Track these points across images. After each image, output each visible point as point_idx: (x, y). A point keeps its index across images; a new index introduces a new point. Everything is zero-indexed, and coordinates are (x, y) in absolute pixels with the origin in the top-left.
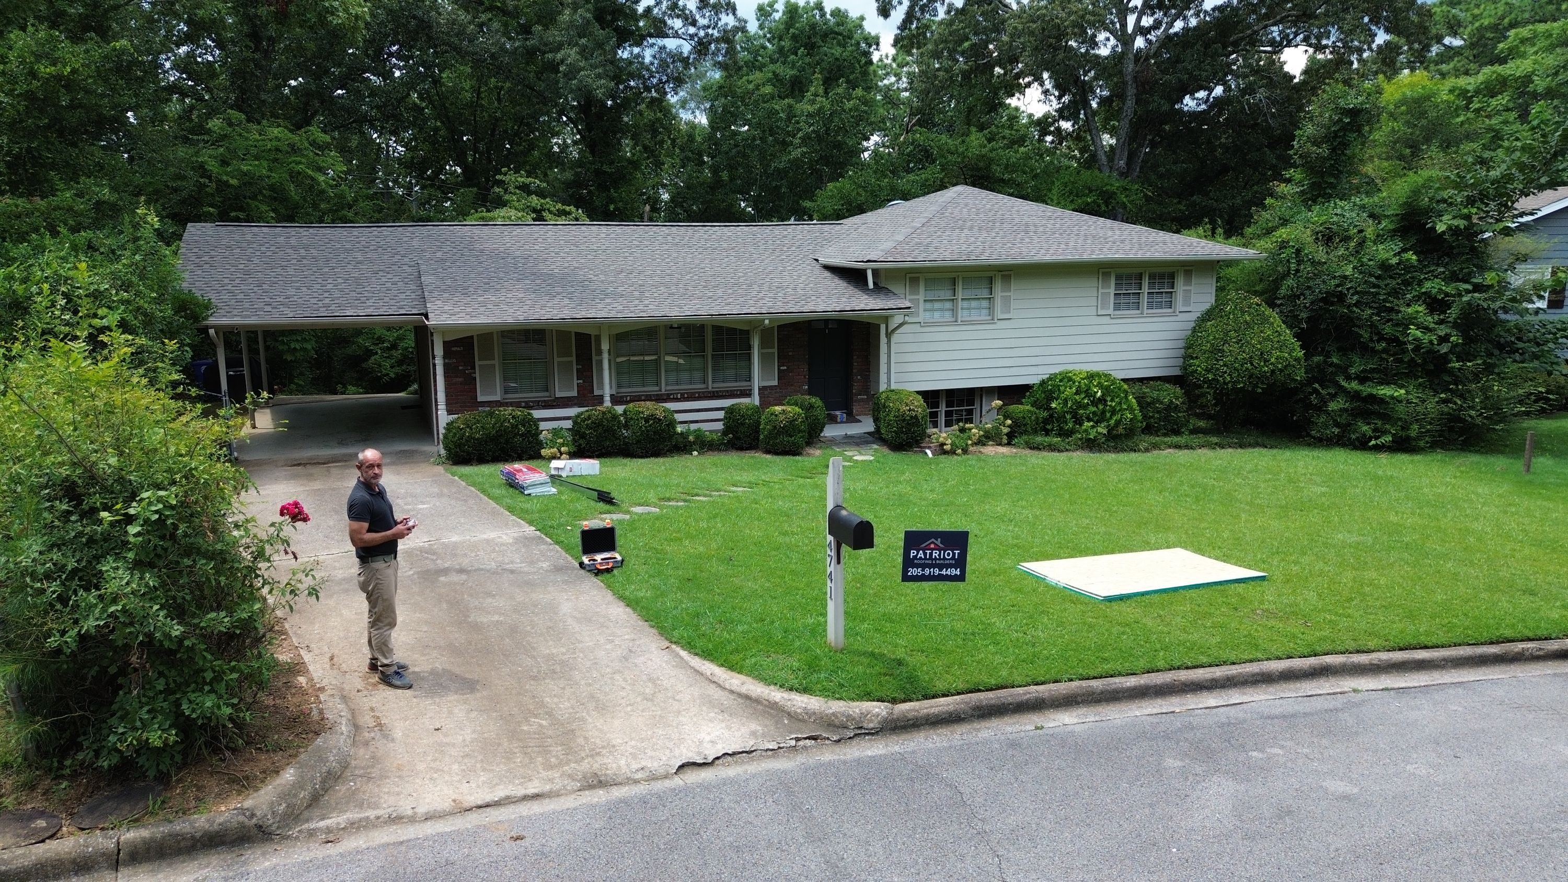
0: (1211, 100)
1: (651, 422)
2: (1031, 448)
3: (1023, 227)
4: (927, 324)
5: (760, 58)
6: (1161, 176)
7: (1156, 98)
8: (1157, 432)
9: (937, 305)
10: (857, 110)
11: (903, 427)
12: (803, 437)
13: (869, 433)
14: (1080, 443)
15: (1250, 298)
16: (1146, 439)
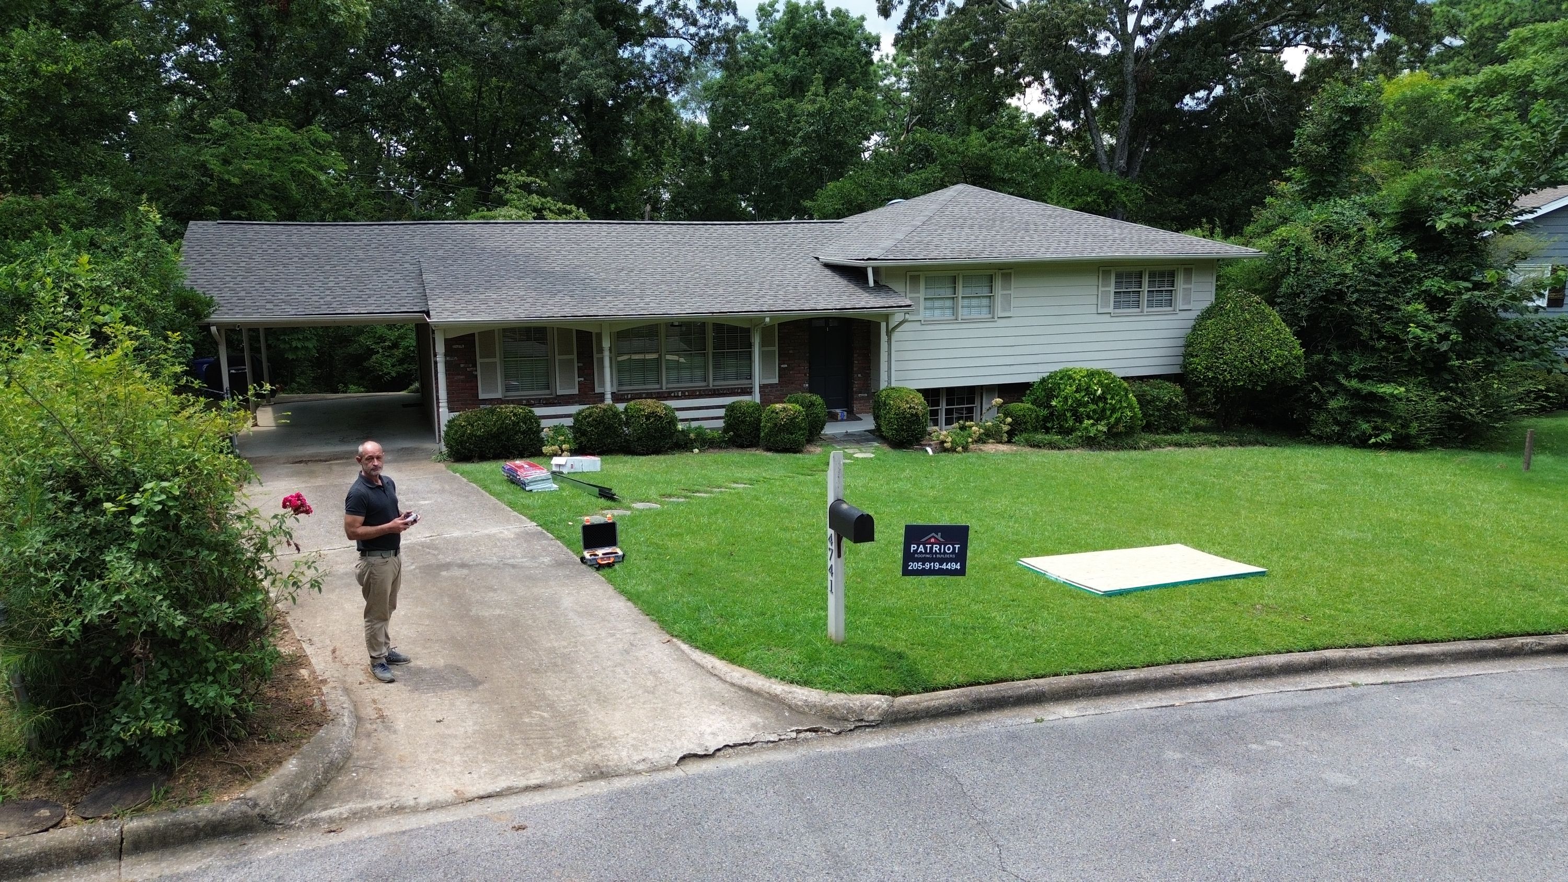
0: (1212, 99)
1: (652, 420)
2: (1031, 446)
3: (1023, 226)
4: (927, 322)
5: (760, 58)
6: (1161, 176)
7: (1156, 98)
8: (1157, 430)
9: (938, 303)
10: (857, 110)
11: (903, 425)
12: (803, 435)
13: (869, 431)
14: (1080, 441)
15: (1250, 297)
16: (1146, 436)
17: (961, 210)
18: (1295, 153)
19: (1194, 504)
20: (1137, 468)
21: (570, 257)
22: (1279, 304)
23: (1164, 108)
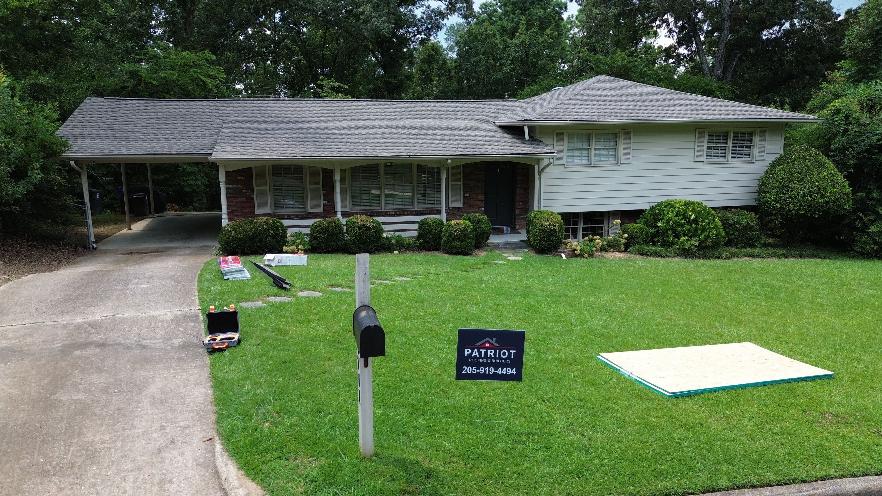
0: (782, 31)
1: (363, 229)
2: (641, 255)
3: (642, 100)
4: (568, 166)
5: (493, 18)
6: (746, 81)
7: (743, 29)
8: (736, 245)
9: (577, 153)
10: (546, 42)
11: (545, 237)
12: (471, 242)
13: (524, 241)
14: (678, 251)
15: (811, 149)
16: (728, 250)
17: (598, 91)
18: (846, 48)
19: (763, 304)
20: (719, 273)
21: (326, 121)
22: (832, 157)
23: (749, 35)
